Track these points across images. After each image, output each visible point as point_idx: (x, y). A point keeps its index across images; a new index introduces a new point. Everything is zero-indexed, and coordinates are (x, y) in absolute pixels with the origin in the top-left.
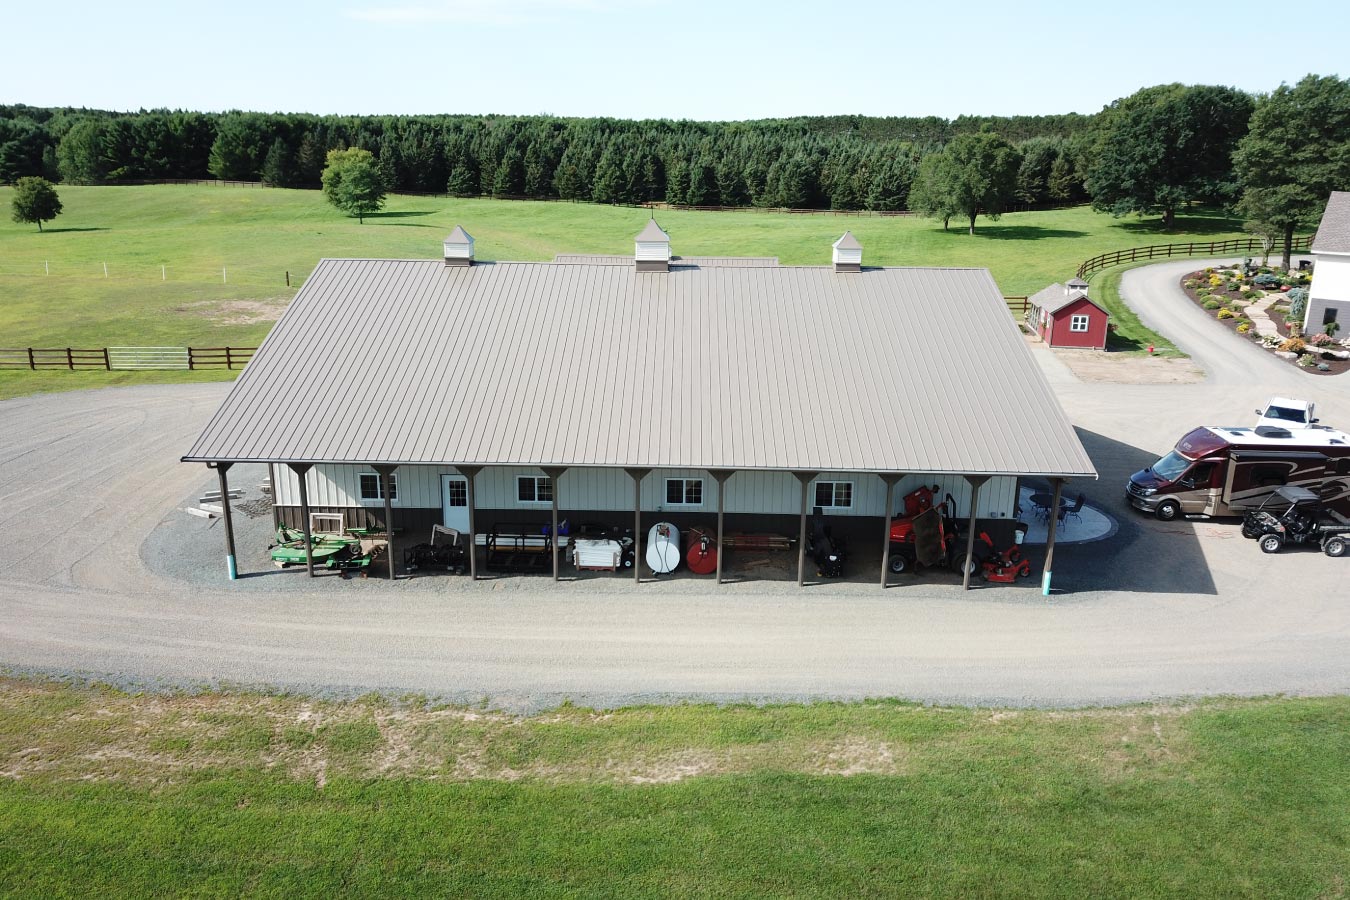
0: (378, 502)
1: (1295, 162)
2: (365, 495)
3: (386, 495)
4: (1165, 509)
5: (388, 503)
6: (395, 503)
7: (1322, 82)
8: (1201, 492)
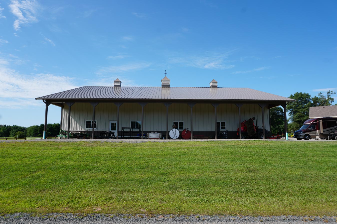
0: (90, 129)
1: (298, 109)
2: (87, 127)
3: (93, 127)
4: (306, 137)
5: (93, 129)
6: (96, 129)
7: (299, 94)
8: (314, 132)
